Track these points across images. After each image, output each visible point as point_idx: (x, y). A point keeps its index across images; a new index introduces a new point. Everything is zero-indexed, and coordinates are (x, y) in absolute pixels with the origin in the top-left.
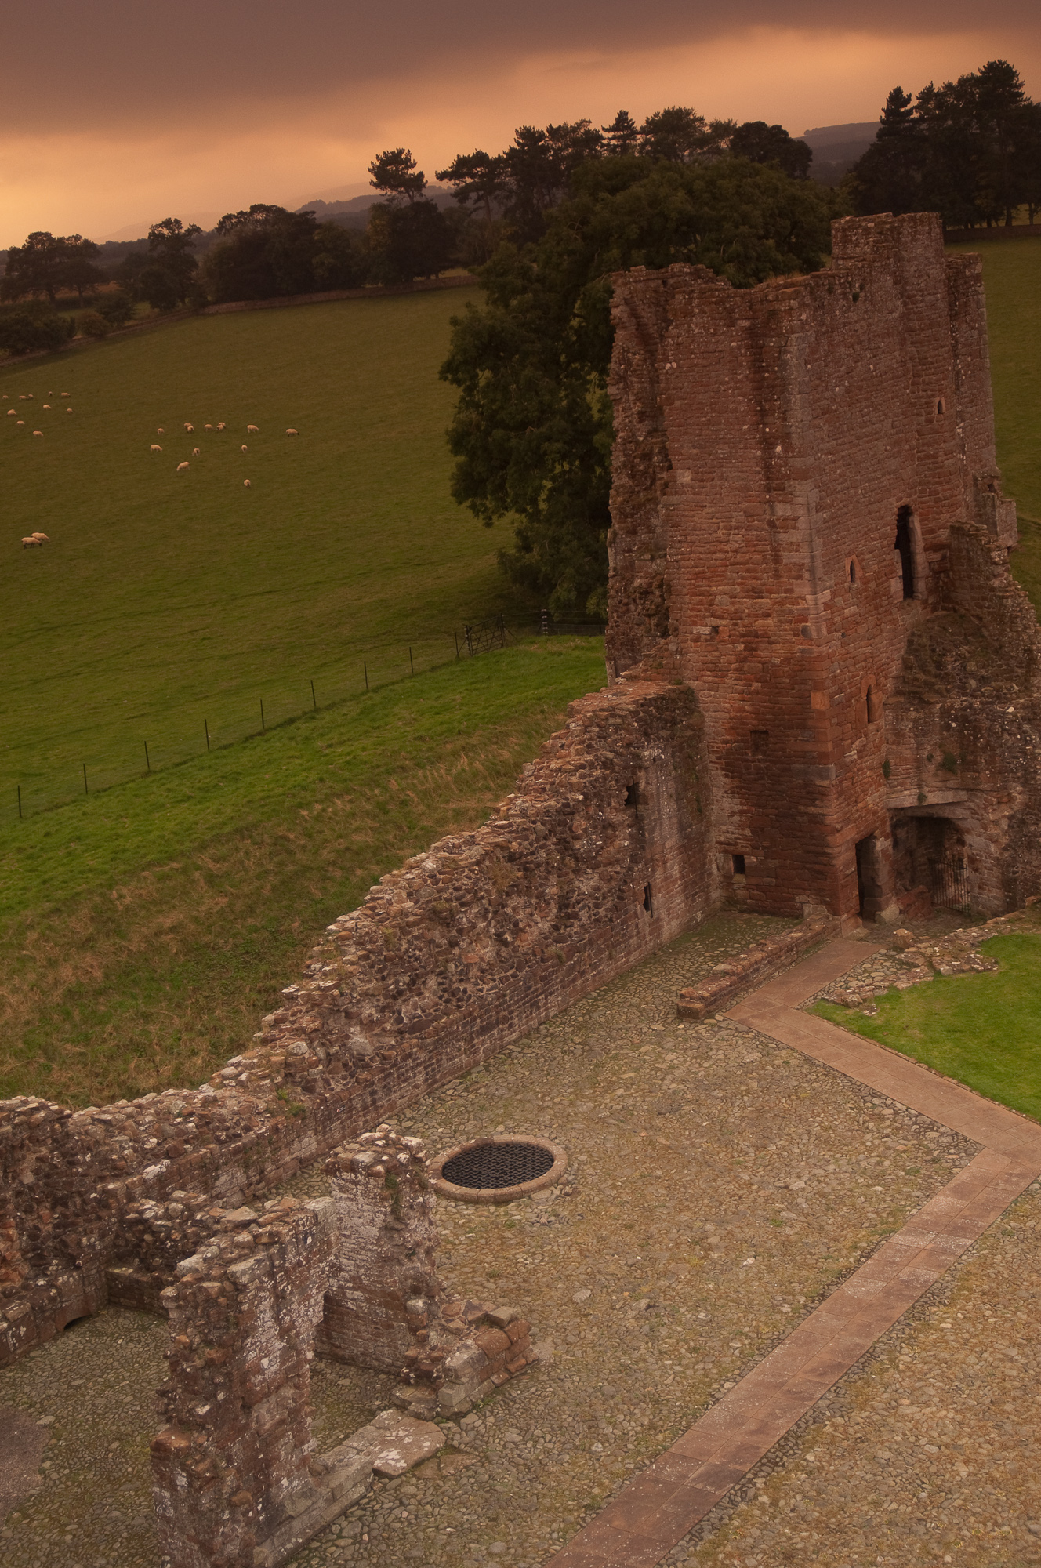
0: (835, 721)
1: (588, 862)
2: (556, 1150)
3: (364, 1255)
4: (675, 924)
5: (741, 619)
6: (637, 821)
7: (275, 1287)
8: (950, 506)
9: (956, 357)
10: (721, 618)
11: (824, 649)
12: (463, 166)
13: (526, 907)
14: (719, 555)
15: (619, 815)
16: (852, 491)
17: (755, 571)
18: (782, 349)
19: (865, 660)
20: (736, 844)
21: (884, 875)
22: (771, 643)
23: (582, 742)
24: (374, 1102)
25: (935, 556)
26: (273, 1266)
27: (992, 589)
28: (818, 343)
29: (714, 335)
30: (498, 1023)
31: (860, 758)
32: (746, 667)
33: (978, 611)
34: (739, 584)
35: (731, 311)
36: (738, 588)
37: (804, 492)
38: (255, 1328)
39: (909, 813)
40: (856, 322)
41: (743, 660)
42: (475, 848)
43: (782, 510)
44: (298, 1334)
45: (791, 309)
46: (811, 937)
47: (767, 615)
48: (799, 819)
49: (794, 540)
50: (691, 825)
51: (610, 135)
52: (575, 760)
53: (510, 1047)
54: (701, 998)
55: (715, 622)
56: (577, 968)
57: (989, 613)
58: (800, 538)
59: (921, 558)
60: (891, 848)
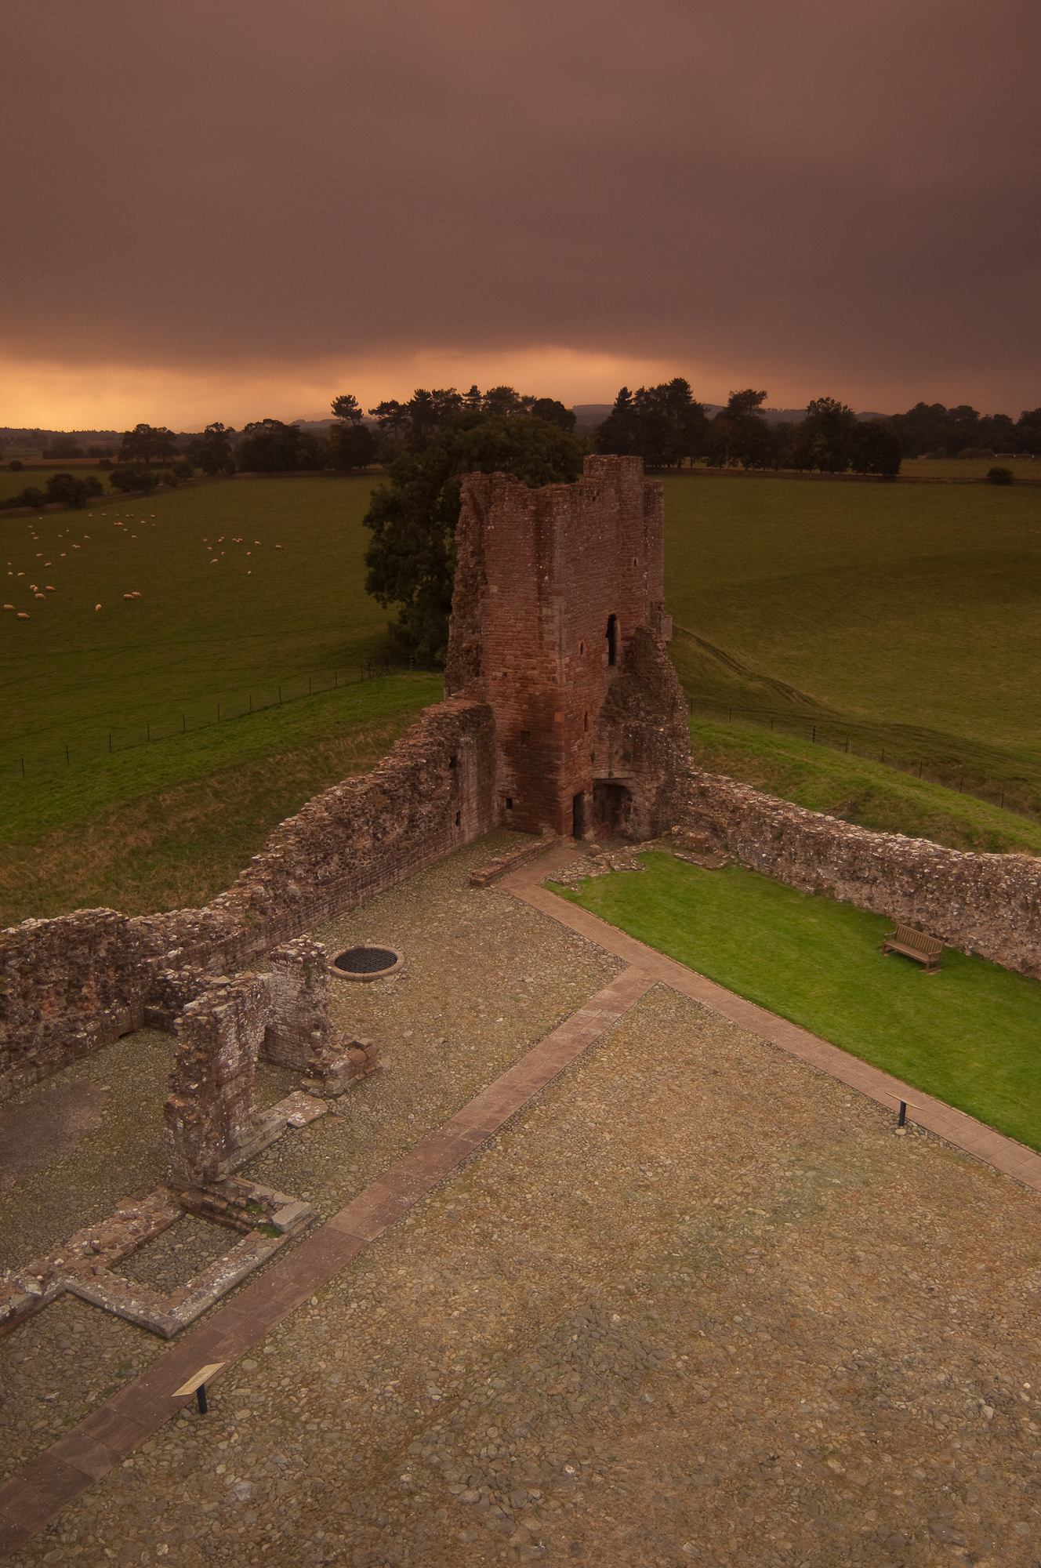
0: (566, 729)
1: (426, 797)
2: (398, 954)
3: (289, 1006)
4: (472, 834)
5: (519, 669)
6: (455, 776)
7: (238, 1021)
8: (637, 617)
9: (646, 536)
10: (509, 668)
11: (563, 690)
12: (384, 408)
13: (391, 820)
14: (510, 633)
15: (446, 772)
16: (585, 604)
17: (529, 644)
18: (552, 524)
19: (585, 697)
20: (508, 792)
21: (587, 814)
22: (535, 684)
23: (428, 731)
24: (300, 922)
25: (627, 643)
26: (238, 1009)
27: (656, 664)
28: (572, 522)
29: (516, 512)
30: (371, 882)
31: (579, 750)
32: (520, 696)
33: (648, 675)
34: (519, 650)
35: (526, 500)
36: (519, 653)
37: (559, 603)
38: (226, 1043)
39: (603, 782)
40: (593, 512)
42: (365, 785)
43: (545, 611)
44: (249, 1048)
45: (559, 502)
46: (546, 846)
47: (534, 668)
48: (544, 781)
49: (551, 628)
50: (484, 781)
51: (467, 398)
52: (423, 740)
53: (377, 896)
54: (484, 876)
55: (505, 670)
56: (417, 855)
57: (654, 676)
58: (555, 628)
59: (620, 644)
60: (592, 800)
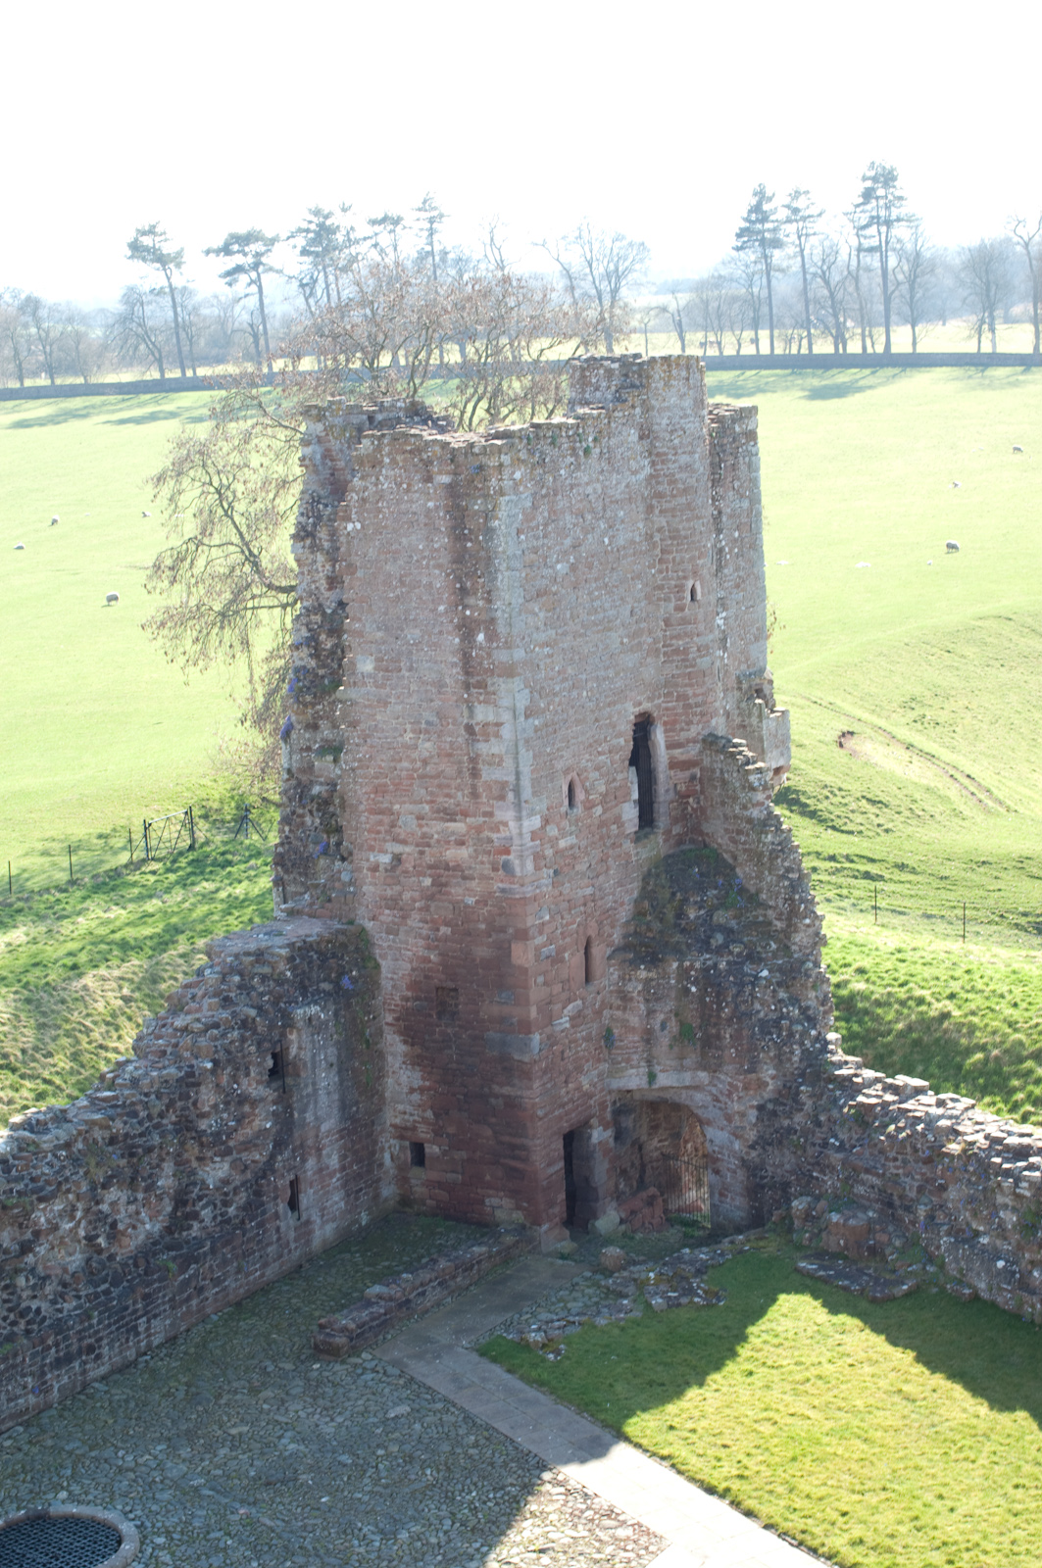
0: (540, 979)
1: (218, 1142)
2: (126, 1527)
4: (330, 1228)
5: (429, 846)
6: (284, 1096)
9: (719, 531)
10: (404, 842)
11: (529, 891)
13: (129, 1203)
14: (405, 764)
15: (261, 1087)
16: (575, 693)
17: (448, 786)
18: (488, 515)
19: (585, 905)
20: (414, 1129)
21: (601, 1173)
22: (465, 878)
23: (215, 995)
25: (682, 776)
27: (750, 821)
28: (534, 507)
29: (408, 491)
31: (573, 1026)
32: (433, 906)
33: (732, 847)
34: (427, 802)
35: (428, 463)
36: (427, 807)
37: (513, 694)
39: (637, 1096)
40: (587, 484)
41: (431, 898)
42: (66, 1126)
43: (483, 714)
45: (501, 465)
46: (499, 1253)
47: (461, 843)
48: (493, 1101)
49: (495, 750)
50: (357, 1103)
52: (206, 1017)
53: (96, 1385)
54: (344, 1329)
55: (398, 848)
56: (193, 1284)
57: (745, 850)
58: (504, 750)
59: (665, 779)
60: (611, 1141)
